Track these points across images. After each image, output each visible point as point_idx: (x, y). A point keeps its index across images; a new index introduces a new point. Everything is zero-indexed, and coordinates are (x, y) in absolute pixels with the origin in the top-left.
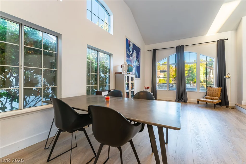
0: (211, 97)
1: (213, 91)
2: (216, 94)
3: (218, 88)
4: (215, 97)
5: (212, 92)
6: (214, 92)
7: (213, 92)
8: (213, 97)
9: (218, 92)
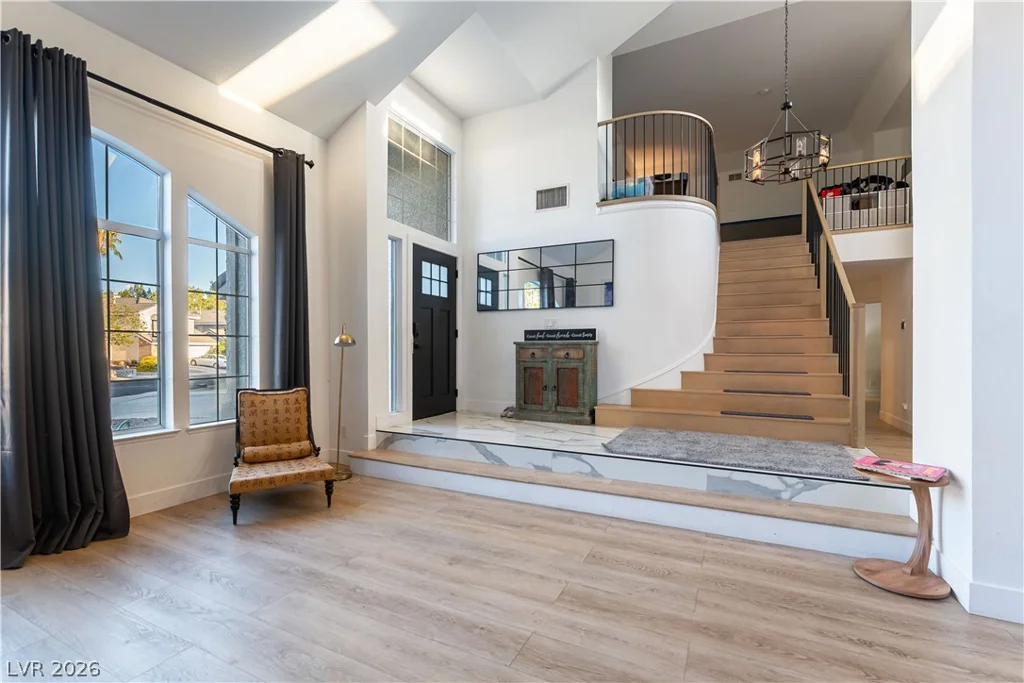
0: (272, 448)
1: (277, 411)
2: (292, 426)
3: (294, 396)
4: (288, 441)
5: (270, 416)
6: (282, 416)
7: (276, 420)
8: (285, 447)
9: (298, 415)
